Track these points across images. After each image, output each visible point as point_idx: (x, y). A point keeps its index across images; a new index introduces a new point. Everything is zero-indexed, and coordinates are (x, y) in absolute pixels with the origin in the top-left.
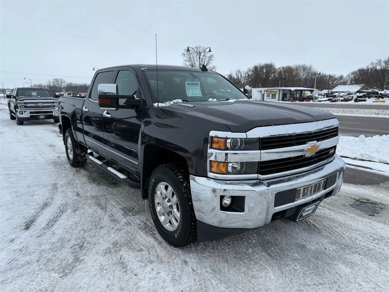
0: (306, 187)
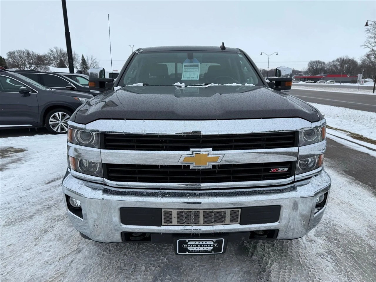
0: (183, 210)
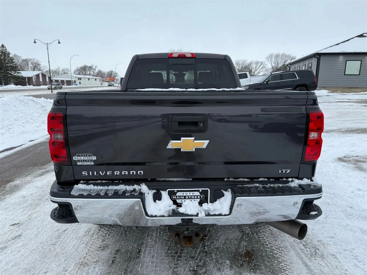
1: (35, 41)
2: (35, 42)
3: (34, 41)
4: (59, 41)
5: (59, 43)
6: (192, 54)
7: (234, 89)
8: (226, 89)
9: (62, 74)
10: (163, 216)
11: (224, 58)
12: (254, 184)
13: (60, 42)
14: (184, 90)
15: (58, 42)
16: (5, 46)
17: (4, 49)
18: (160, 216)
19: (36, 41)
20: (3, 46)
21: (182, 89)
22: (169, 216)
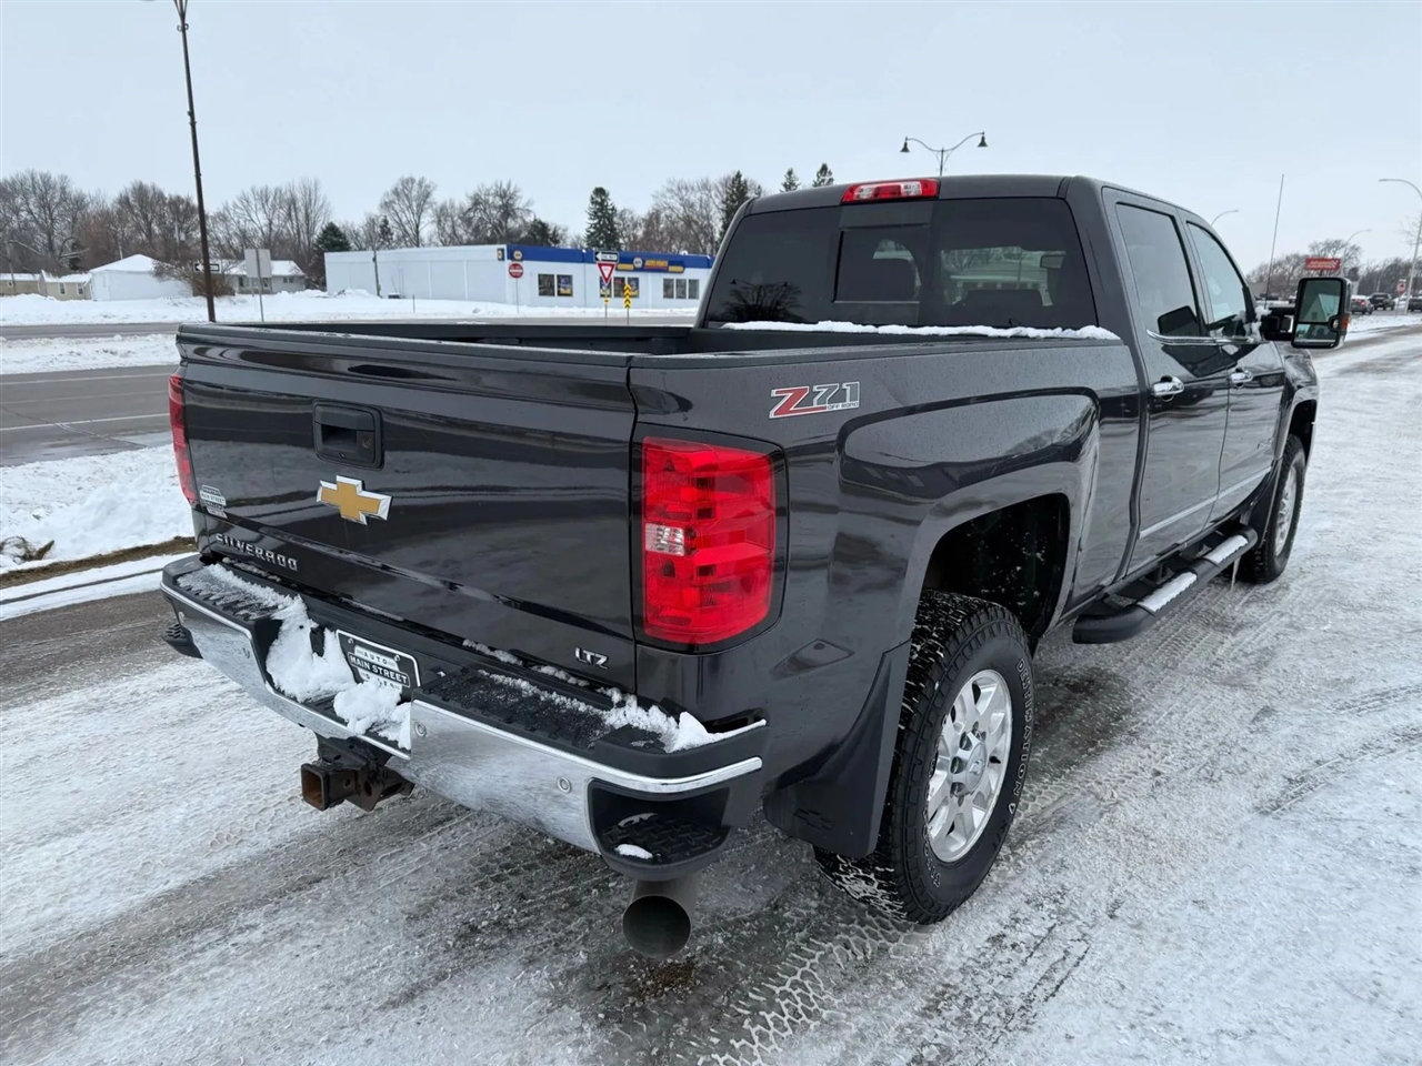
1: (906, 144)
2: (905, 149)
3: (902, 146)
4: (983, 139)
5: (983, 144)
6: (925, 183)
7: (1070, 333)
8: (1031, 332)
9: (1000, 258)
10: (295, 699)
11: (1055, 195)
12: (517, 678)
13: (986, 141)
14: (870, 329)
15: (980, 141)
16: (830, 168)
17: (827, 178)
18: (289, 698)
19: (908, 147)
20: (824, 169)
21: (864, 325)
22: (306, 703)
